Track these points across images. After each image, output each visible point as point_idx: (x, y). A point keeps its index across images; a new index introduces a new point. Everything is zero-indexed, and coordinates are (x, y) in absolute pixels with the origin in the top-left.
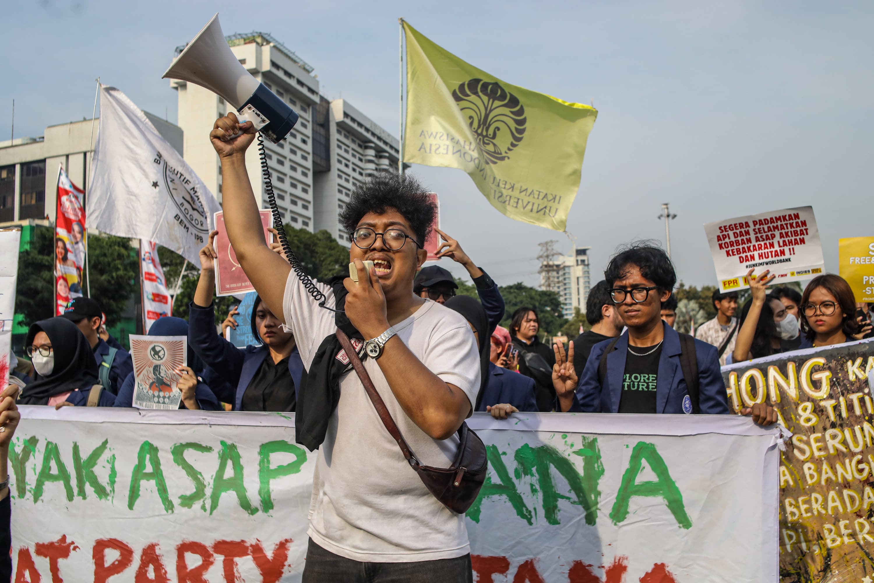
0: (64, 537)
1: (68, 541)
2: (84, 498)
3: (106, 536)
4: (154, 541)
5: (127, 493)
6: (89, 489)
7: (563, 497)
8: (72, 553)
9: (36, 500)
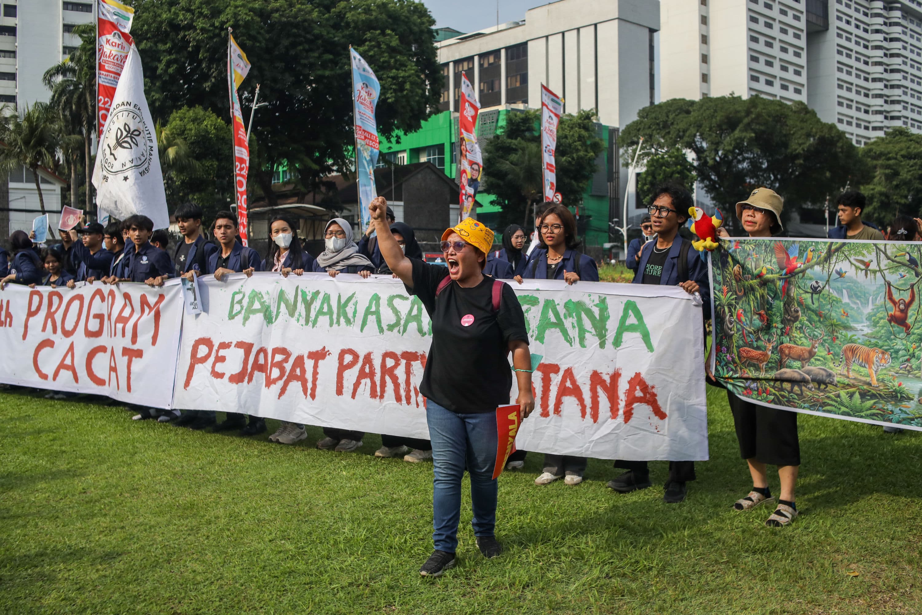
0: (324, 347)
1: (326, 350)
2: (339, 325)
3: (346, 347)
4: (371, 351)
5: (361, 323)
6: (342, 320)
7: (588, 332)
8: (327, 357)
9: (313, 327)
